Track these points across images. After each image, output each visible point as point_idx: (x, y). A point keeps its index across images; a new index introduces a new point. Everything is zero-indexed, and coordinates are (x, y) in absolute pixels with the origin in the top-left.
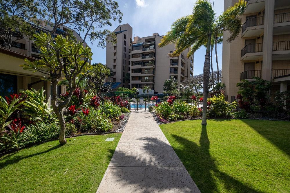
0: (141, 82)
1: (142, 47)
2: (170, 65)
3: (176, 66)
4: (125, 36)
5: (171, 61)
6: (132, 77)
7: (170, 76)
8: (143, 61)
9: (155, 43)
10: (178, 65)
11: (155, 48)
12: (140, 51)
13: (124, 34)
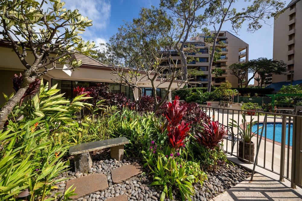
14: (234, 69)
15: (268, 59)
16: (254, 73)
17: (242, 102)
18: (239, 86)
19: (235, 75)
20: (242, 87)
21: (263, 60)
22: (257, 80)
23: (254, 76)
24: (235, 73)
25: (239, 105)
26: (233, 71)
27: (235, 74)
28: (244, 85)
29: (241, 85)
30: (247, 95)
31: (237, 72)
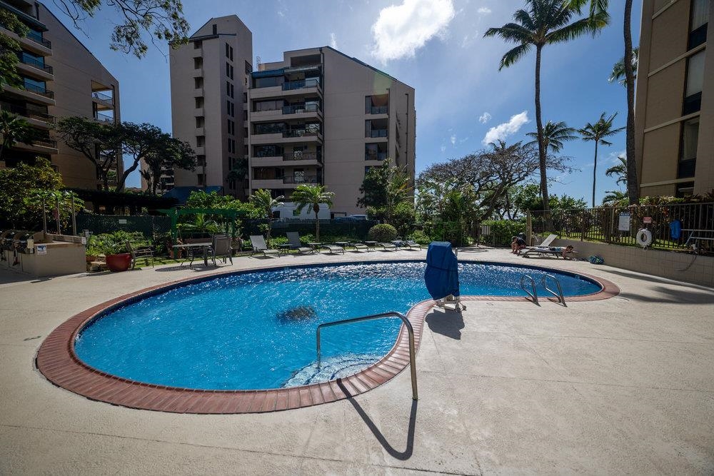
0: (284, 183)
1: (282, 80)
2: (366, 137)
3: (383, 139)
4: (229, 52)
5: (370, 123)
6: (256, 169)
7: (367, 168)
8: (285, 122)
9: (320, 68)
10: (387, 135)
11: (321, 84)
12: (277, 91)
13: (227, 45)
14: (80, 133)
15: (164, 132)
16: (136, 157)
17: (87, 233)
18: (99, 186)
19: (84, 153)
20: (107, 188)
21: (154, 131)
22: (146, 176)
23: (136, 164)
24: (82, 145)
25: (77, 242)
26: (76, 140)
27: (83, 151)
28: (112, 185)
29: (106, 185)
30: (124, 211)
31: (91, 146)
